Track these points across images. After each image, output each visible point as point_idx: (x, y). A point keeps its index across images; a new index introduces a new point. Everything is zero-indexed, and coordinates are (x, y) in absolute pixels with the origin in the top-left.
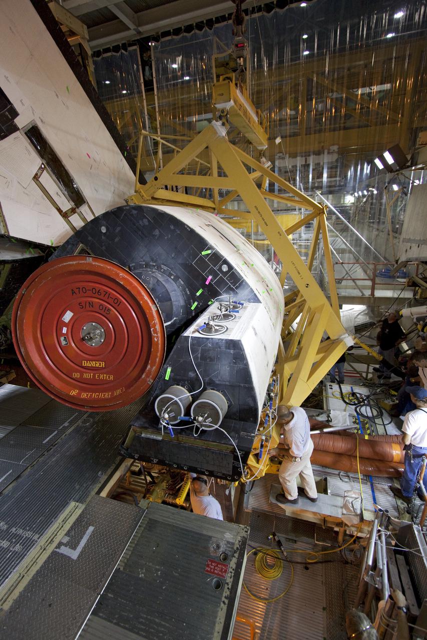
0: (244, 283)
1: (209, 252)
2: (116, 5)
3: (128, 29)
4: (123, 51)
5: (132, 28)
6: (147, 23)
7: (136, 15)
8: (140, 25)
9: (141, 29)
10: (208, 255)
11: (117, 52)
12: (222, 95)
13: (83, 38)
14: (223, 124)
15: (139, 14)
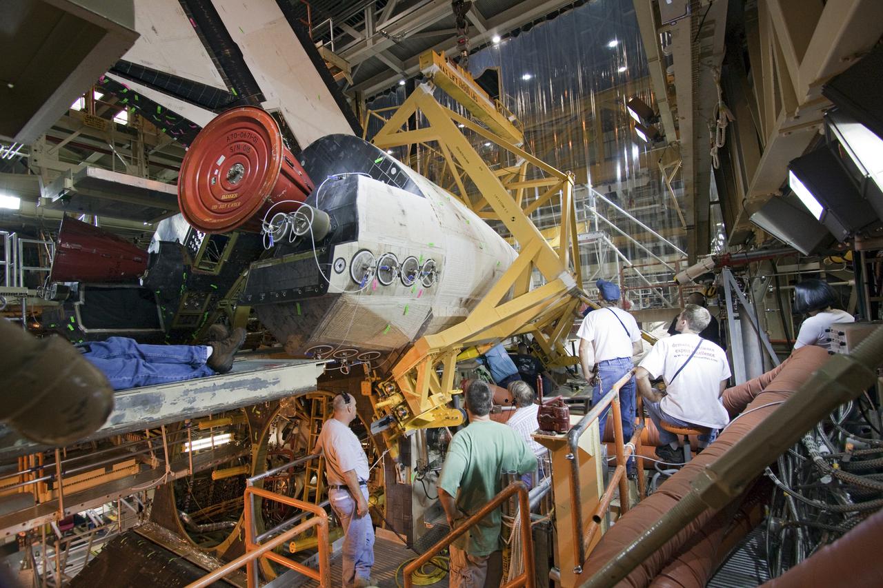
0: (410, 182)
1: (381, 159)
2: (382, 53)
3: (397, 73)
4: (392, 92)
5: (399, 72)
6: (411, 66)
7: (403, 63)
8: (406, 69)
9: (406, 72)
10: (380, 162)
11: (388, 94)
12: (427, 62)
13: (347, 73)
14: (429, 85)
15: (406, 61)
